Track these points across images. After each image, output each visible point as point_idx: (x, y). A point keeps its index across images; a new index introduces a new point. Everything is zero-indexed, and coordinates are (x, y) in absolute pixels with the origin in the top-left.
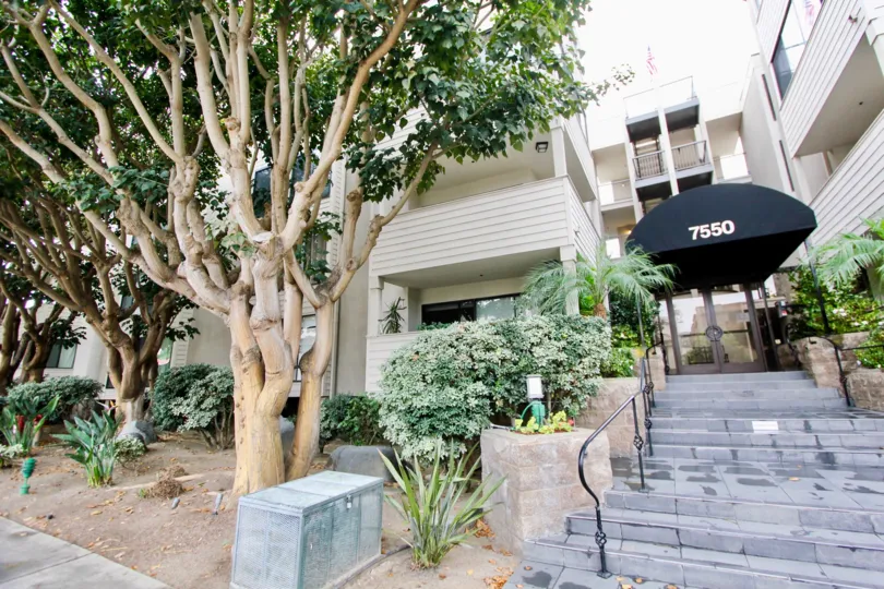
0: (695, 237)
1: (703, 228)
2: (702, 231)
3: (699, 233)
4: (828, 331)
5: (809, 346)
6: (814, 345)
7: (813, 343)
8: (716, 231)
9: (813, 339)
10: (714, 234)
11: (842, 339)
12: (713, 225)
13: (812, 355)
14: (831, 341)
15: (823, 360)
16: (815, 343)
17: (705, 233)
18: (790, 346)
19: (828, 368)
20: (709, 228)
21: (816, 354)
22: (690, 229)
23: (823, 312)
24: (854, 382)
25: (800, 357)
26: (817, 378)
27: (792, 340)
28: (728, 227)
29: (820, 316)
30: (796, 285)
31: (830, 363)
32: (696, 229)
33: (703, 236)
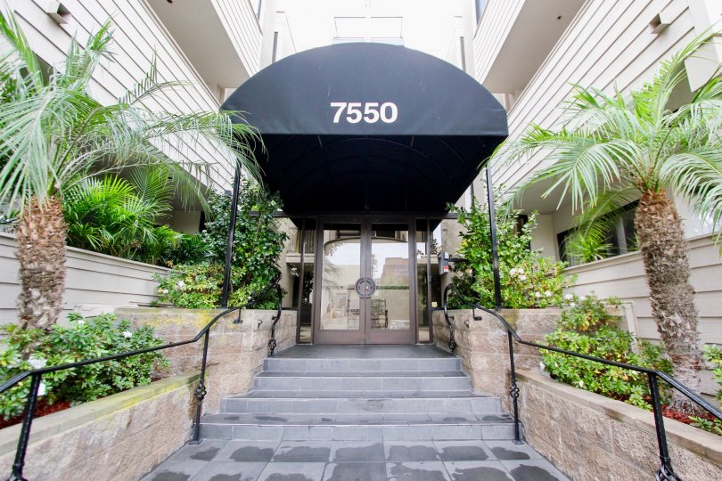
0: (336, 120)
1: (352, 107)
2: (350, 112)
3: (344, 114)
4: (498, 302)
5: (472, 323)
6: (479, 322)
7: (477, 319)
8: (371, 116)
9: (478, 312)
10: (367, 119)
11: (516, 317)
12: (368, 105)
13: (473, 338)
14: (502, 319)
15: (486, 348)
16: (480, 319)
17: (354, 116)
18: (446, 316)
19: (491, 363)
20: (362, 109)
21: (478, 336)
22: (333, 104)
23: (496, 272)
24: (530, 400)
25: (457, 335)
26: (475, 375)
27: (452, 307)
28: (389, 113)
29: (491, 276)
30: (465, 232)
31: (497, 354)
32: (343, 105)
33: (349, 120)
